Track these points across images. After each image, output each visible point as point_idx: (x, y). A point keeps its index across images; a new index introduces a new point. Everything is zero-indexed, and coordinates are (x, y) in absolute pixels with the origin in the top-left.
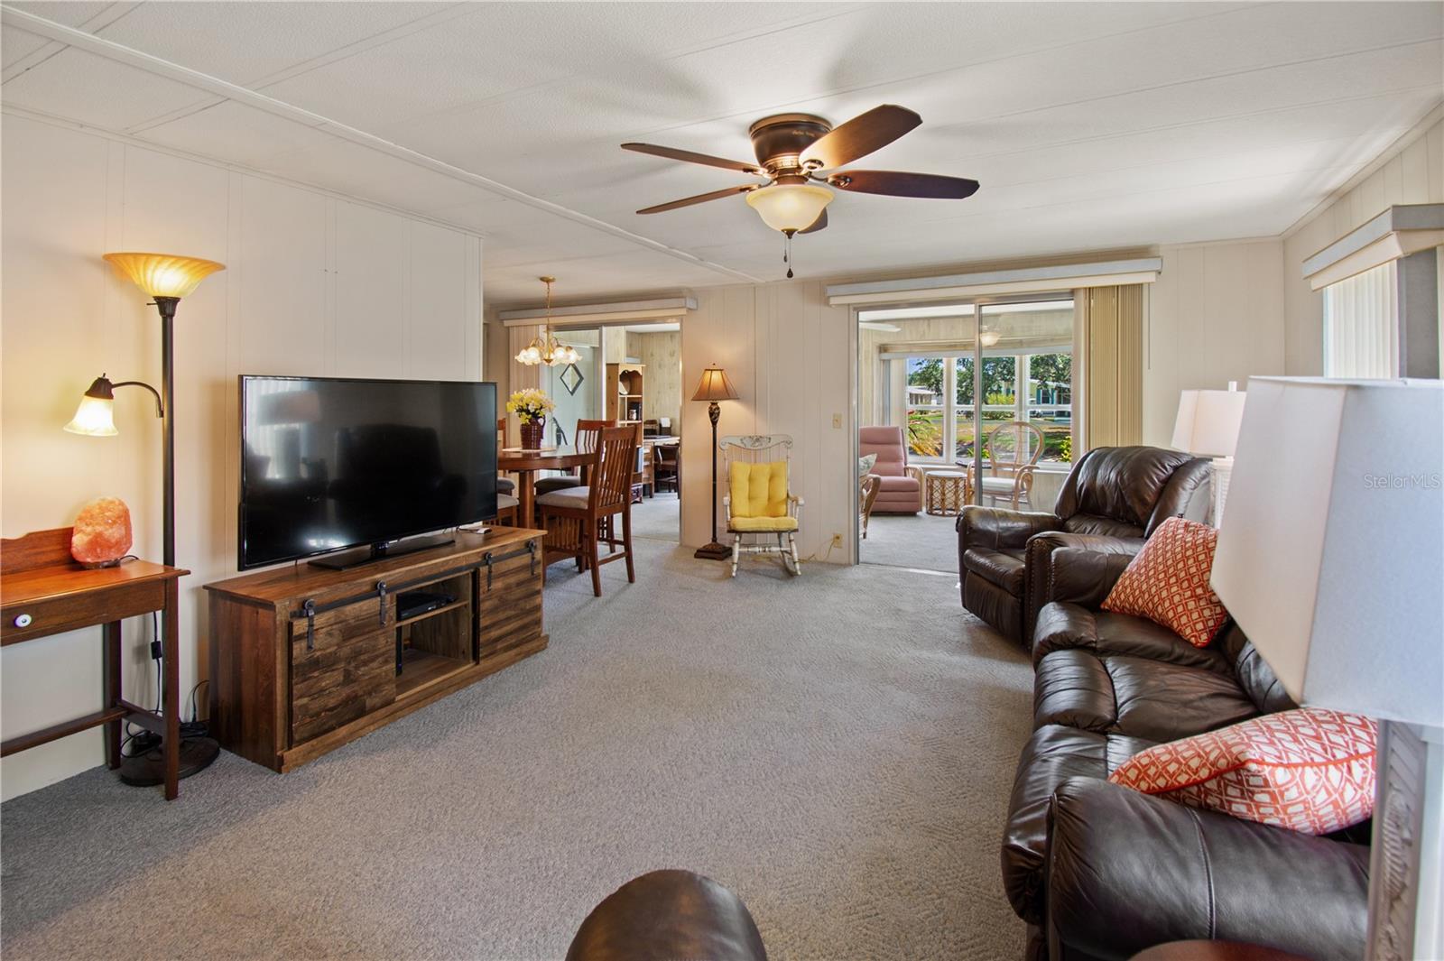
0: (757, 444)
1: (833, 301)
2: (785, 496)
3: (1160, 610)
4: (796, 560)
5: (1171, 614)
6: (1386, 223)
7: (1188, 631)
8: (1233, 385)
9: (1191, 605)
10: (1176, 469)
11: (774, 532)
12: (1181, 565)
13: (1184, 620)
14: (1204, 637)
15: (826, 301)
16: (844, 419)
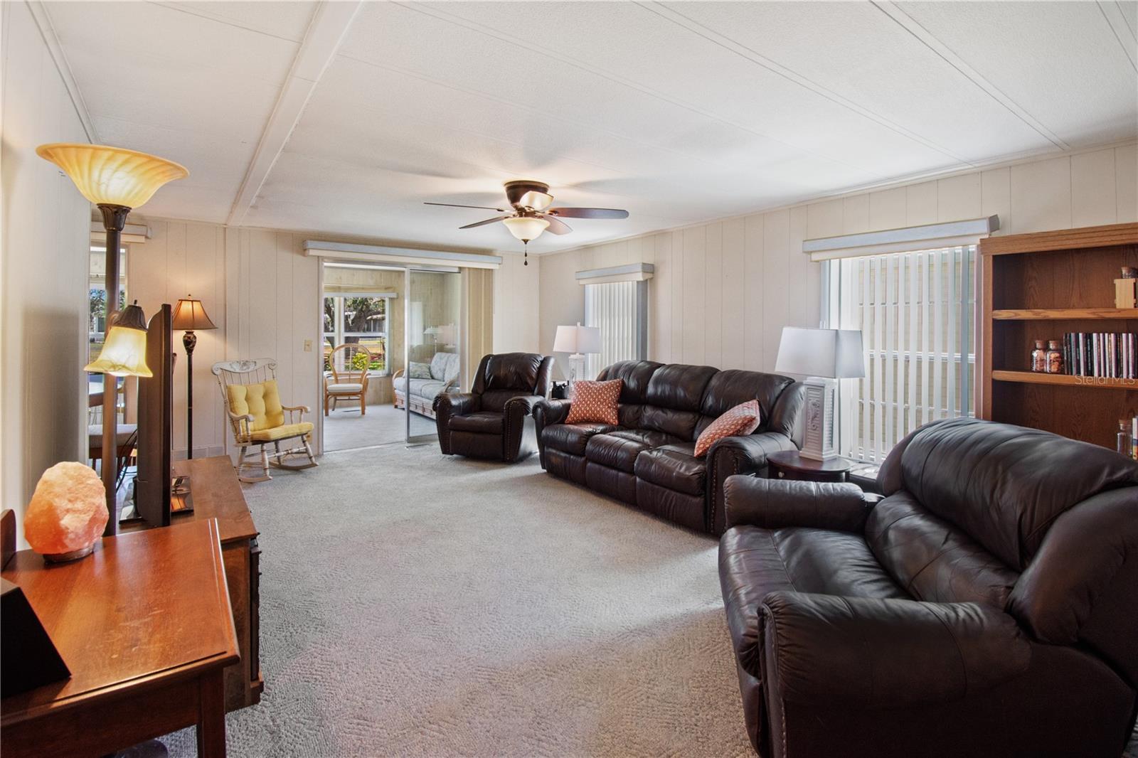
0: (245, 368)
1: (312, 252)
2: (281, 408)
3: (598, 415)
4: (312, 455)
5: (603, 416)
6: (640, 269)
7: (611, 420)
8: (579, 324)
9: (609, 411)
10: (542, 362)
11: (298, 435)
12: (600, 397)
13: (609, 417)
14: (617, 421)
15: (303, 250)
16: (314, 345)
